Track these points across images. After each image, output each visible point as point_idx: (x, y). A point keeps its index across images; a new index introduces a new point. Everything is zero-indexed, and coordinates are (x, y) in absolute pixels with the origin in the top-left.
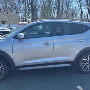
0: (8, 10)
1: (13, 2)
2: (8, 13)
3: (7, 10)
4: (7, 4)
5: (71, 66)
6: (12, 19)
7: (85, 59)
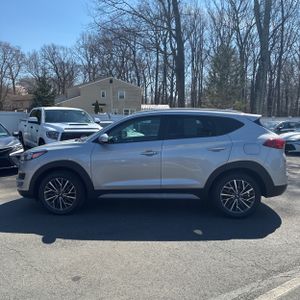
0: (114, 71)
1: (128, 49)
2: (111, 81)
3: (111, 71)
4: (112, 54)
5: (197, 198)
6: (122, 97)
7: (228, 185)
